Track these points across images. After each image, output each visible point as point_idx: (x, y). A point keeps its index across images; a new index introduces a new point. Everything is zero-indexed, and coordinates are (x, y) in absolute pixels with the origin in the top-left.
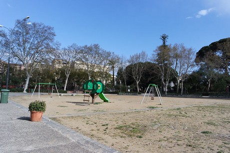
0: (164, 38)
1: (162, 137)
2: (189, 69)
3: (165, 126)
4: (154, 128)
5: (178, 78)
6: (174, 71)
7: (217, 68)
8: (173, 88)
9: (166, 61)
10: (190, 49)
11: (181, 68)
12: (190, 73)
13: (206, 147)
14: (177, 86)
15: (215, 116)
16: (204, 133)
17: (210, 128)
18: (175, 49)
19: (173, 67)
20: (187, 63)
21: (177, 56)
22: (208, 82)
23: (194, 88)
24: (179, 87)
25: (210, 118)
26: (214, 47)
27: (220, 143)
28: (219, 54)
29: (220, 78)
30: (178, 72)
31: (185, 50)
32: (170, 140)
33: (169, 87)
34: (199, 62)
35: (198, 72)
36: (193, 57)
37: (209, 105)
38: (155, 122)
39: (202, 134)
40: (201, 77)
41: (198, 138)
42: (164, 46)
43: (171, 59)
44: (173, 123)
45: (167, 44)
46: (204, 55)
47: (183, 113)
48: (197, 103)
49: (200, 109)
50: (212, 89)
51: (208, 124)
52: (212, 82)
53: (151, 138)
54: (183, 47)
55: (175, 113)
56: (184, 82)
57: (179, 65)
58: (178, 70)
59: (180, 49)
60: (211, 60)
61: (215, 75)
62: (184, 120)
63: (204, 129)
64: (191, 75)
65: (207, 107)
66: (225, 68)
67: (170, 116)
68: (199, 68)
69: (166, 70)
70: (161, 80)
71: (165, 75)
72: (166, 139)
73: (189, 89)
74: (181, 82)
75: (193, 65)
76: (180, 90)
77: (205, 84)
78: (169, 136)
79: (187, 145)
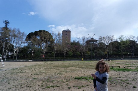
0: (6, 22)
1: (11, 86)
2: (22, 45)
3: (11, 79)
4: (4, 82)
5: (14, 50)
6: (12, 45)
7: (37, 45)
8: (10, 56)
9: (7, 38)
10: (24, 33)
11: (17, 43)
12: (23, 47)
13: (36, 85)
14: (13, 54)
15: (37, 70)
16: (34, 79)
17: (36, 76)
18: (14, 31)
19: (12, 42)
20: (21, 41)
21: (15, 36)
22: (32, 52)
23: (24, 56)
24: (15, 55)
25: (35, 72)
26: (36, 33)
27: (41, 82)
28: (38, 38)
29: (38, 50)
30: (15, 46)
31: (20, 33)
32: (17, 86)
33: (8, 55)
34: (28, 41)
35: (27, 47)
36: (25, 38)
37: (33, 65)
38: (3, 79)
39: (33, 80)
40: (29, 50)
41: (32, 82)
42: (6, 28)
43: (10, 37)
44: (15, 77)
45: (8, 27)
46: (31, 37)
47: (20, 71)
48: (26, 65)
49: (29, 67)
50: (34, 56)
51: (35, 74)
52: (34, 52)
53: (4, 88)
54: (19, 31)
55: (15, 71)
56: (18, 52)
57: (16, 42)
58: (15, 45)
59: (17, 32)
60: (34, 41)
61: (36, 48)
62: (22, 74)
63: (33, 77)
64: (23, 48)
65: (32, 66)
66: (41, 45)
67: (12, 73)
68: (27, 44)
69: (6, 44)
70: (2, 50)
71: (6, 47)
72: (14, 86)
73: (21, 56)
74: (16, 52)
75: (24, 42)
76: (15, 57)
77: (31, 53)
78: (15, 84)
79: (27, 87)
